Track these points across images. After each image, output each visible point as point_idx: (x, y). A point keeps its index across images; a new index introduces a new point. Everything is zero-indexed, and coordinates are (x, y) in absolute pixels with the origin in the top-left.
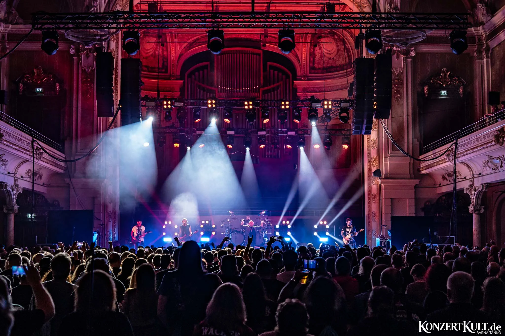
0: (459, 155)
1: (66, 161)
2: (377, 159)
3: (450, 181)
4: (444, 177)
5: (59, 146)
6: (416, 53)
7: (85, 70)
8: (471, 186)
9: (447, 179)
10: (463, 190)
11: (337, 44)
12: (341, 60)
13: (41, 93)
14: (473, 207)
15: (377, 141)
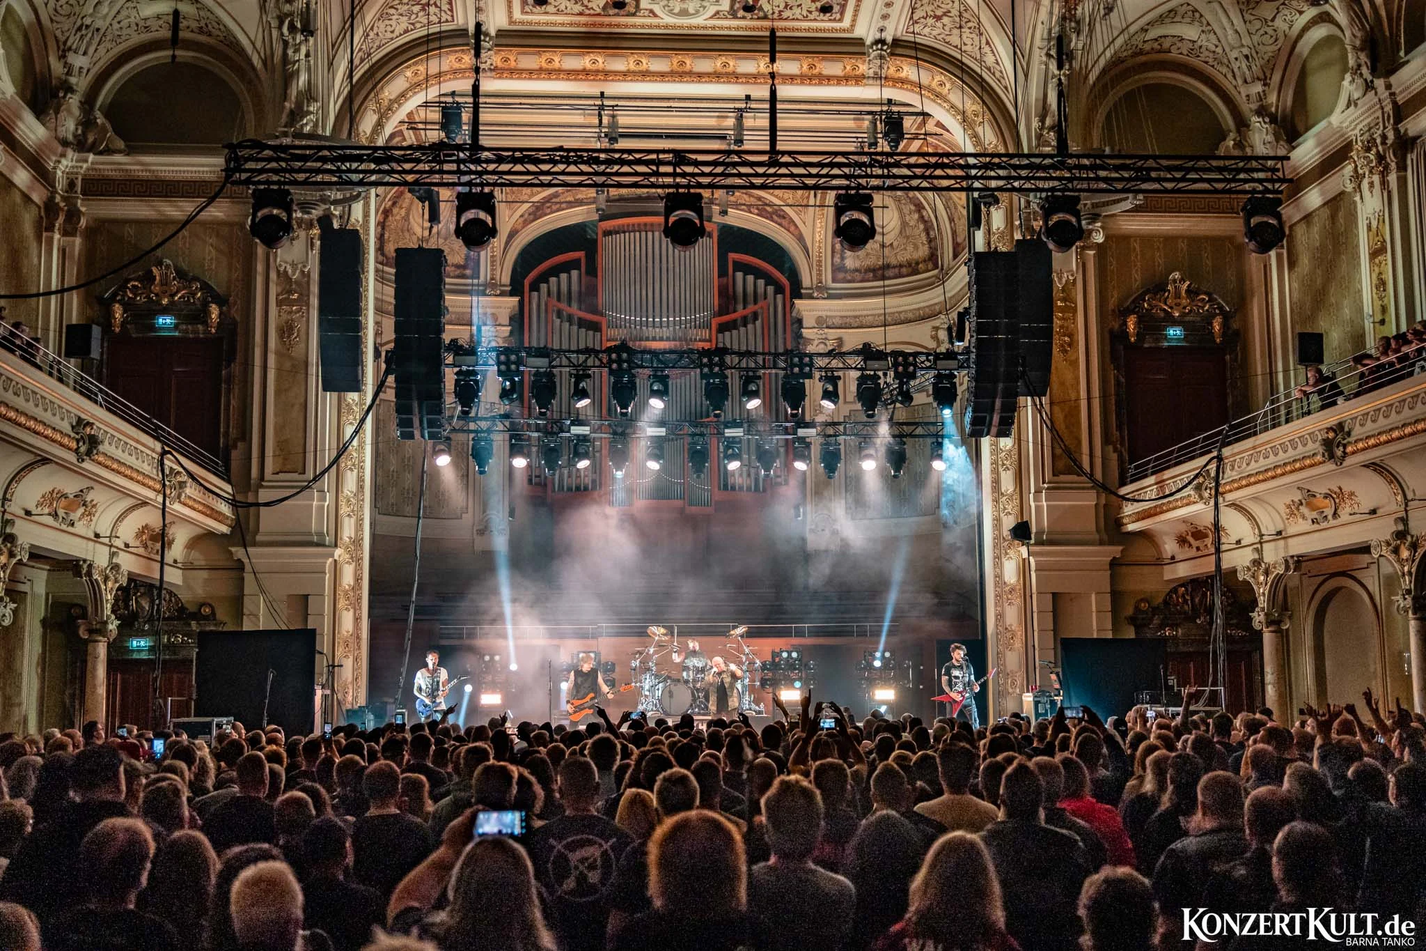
0: (1228, 488)
1: (234, 503)
2: (1017, 496)
3: (1198, 549)
4: (1182, 541)
5: (217, 464)
6: (1107, 237)
7: (285, 272)
8: (1257, 563)
9: (1190, 545)
10: (1235, 571)
11: (900, 210)
12: (910, 248)
13: (169, 329)
14: (1262, 614)
15: (1015, 451)
